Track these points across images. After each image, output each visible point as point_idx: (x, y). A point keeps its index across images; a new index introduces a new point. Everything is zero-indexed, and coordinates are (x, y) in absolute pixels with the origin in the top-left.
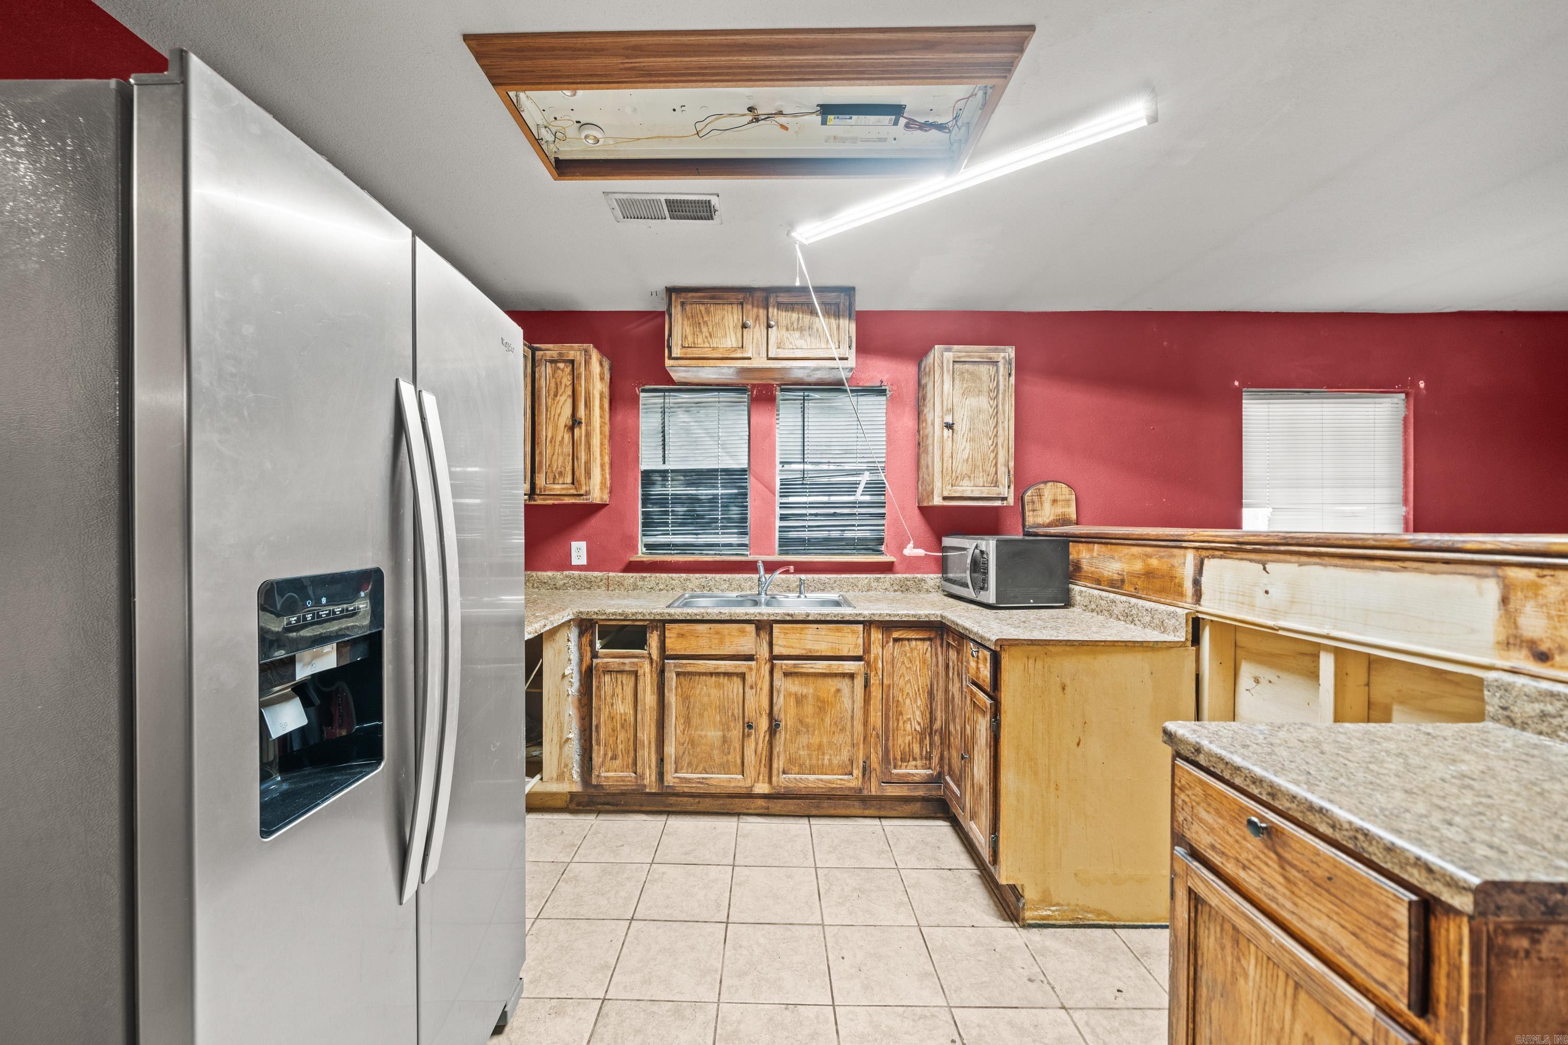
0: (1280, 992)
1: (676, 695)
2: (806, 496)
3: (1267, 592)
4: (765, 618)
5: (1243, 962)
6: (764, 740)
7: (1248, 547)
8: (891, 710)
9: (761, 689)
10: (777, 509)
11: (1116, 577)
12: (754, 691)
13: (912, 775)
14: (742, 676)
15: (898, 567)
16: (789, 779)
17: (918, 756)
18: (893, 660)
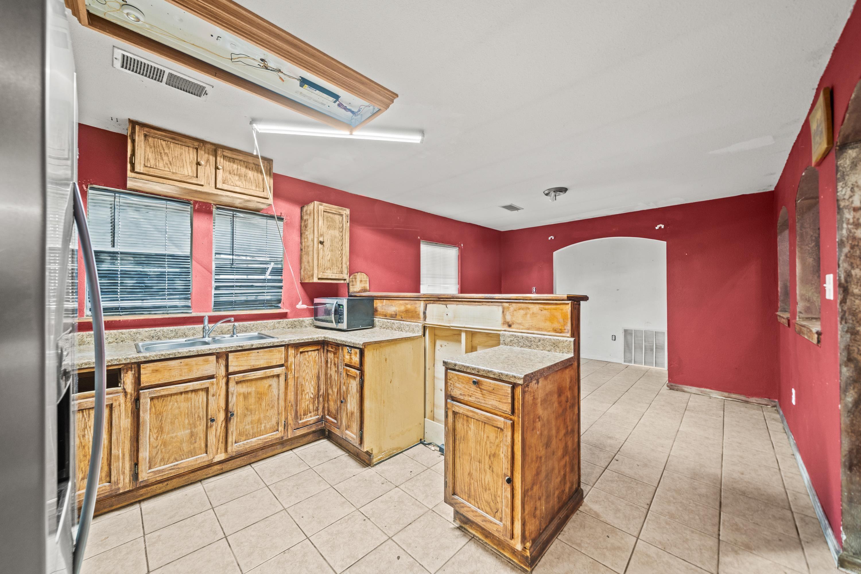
0: (480, 428)
1: (150, 414)
2: (234, 275)
3: (447, 315)
4: (224, 350)
5: (470, 426)
6: (221, 427)
7: (442, 299)
8: (298, 390)
9: (219, 395)
10: (213, 282)
11: (393, 313)
12: (215, 397)
13: (310, 421)
14: (207, 390)
15: (289, 315)
16: (239, 445)
17: (312, 411)
18: (300, 363)
